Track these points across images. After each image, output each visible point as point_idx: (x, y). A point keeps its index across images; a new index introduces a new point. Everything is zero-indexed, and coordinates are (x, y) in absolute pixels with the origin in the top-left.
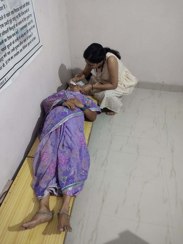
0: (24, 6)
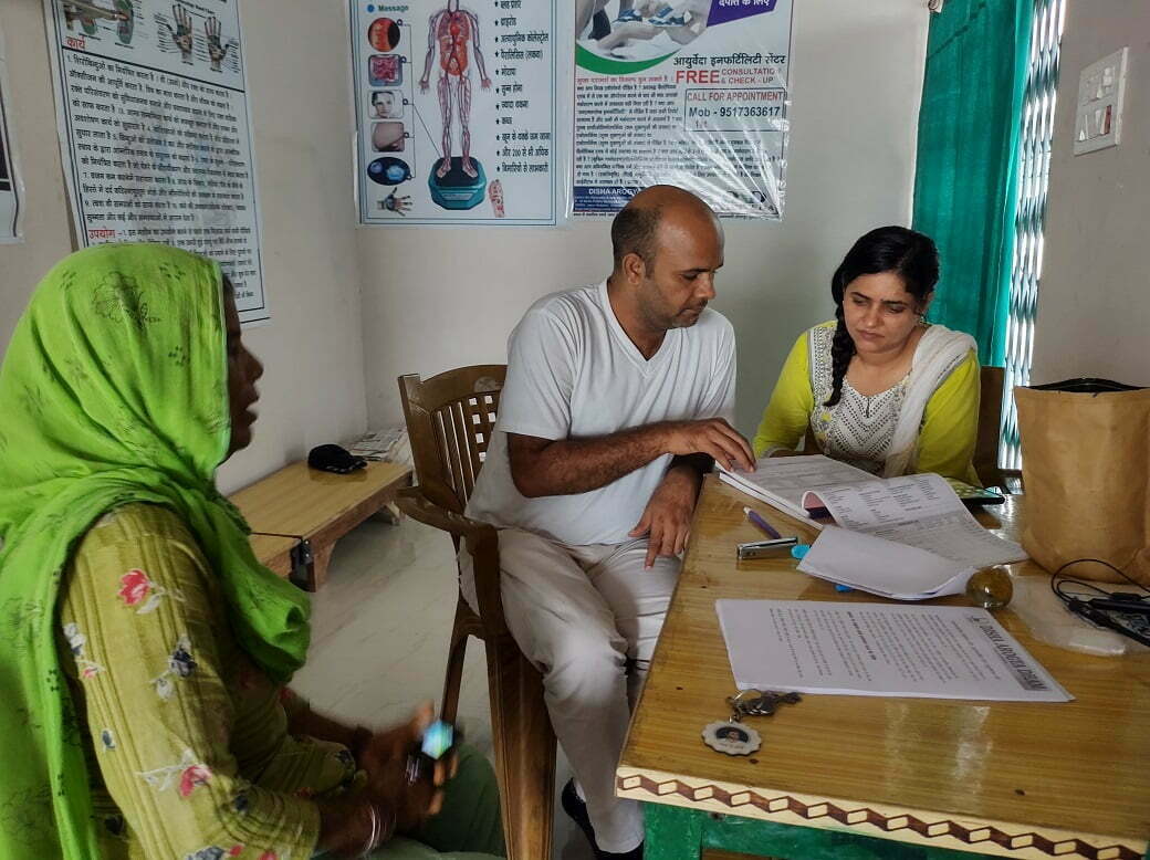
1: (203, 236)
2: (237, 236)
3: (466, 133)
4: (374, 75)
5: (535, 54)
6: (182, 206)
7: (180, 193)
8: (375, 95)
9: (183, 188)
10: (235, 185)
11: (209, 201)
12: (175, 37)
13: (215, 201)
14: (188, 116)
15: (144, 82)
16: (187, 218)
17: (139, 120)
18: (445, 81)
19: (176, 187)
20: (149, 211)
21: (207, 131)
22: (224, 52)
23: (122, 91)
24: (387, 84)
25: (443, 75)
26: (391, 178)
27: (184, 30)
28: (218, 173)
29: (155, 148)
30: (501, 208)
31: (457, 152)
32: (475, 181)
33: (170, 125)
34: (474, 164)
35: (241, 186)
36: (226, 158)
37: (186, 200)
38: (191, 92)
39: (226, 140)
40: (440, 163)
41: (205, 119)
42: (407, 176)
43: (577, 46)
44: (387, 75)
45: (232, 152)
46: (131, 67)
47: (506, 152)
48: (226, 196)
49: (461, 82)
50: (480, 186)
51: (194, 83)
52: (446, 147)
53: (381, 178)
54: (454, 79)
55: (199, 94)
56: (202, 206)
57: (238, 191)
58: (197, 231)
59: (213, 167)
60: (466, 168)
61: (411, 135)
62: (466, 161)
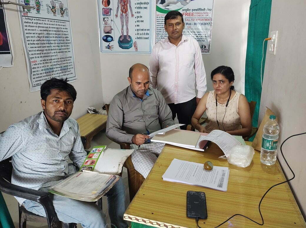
0: (68, 58)
1: (59, 60)
2: (68, 59)
3: (127, 29)
4: (104, 13)
5: (146, 8)
6: (54, 53)
7: (54, 49)
8: (104, 18)
9: (54, 48)
10: (68, 46)
11: (61, 51)
12: (51, 9)
13: (63, 50)
14: (55, 29)
15: (43, 22)
16: (55, 56)
17: (43, 32)
18: (122, 15)
19: (53, 48)
20: (46, 55)
21: (60, 33)
22: (64, 12)
23: (38, 25)
24: (107, 16)
25: (121, 13)
26: (108, 40)
27: (54, 7)
28: (63, 43)
29: (47, 39)
30: (137, 49)
31: (125, 34)
32: (130, 41)
33: (51, 32)
34: (130, 37)
35: (69, 46)
36: (65, 39)
37: (55, 51)
38: (56, 23)
39: (65, 34)
40: (121, 37)
41: (60, 30)
42: (112, 40)
43: (157, 6)
44: (107, 13)
45: (67, 37)
46: (40, 19)
47: (138, 34)
48: (65, 49)
49: (126, 15)
50: (131, 43)
51: (57, 21)
52: (122, 33)
53: (106, 40)
54: (124, 14)
55: (58, 23)
56: (59, 52)
57: (68, 47)
58: (58, 59)
59: (62, 42)
60: (128, 38)
61: (113, 29)
62: (127, 36)
